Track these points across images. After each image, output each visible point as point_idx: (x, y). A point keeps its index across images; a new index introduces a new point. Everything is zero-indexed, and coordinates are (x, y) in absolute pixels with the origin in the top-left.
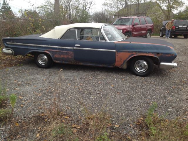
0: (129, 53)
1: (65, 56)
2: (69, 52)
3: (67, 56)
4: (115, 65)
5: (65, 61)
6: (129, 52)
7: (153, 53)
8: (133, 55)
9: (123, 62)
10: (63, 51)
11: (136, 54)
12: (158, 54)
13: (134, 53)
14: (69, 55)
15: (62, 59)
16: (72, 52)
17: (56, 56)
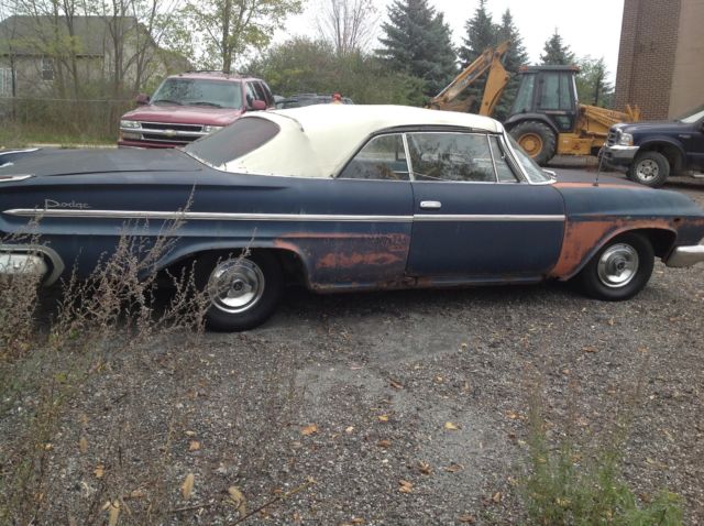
0: (605, 223)
1: (372, 258)
2: (391, 236)
3: (380, 256)
4: (554, 270)
5: (362, 280)
6: (604, 219)
7: (666, 217)
8: (616, 228)
9: (580, 258)
10: (366, 236)
11: (624, 225)
12: (677, 219)
13: (619, 222)
14: (389, 252)
15: (355, 274)
16: (403, 237)
17: (330, 261)
